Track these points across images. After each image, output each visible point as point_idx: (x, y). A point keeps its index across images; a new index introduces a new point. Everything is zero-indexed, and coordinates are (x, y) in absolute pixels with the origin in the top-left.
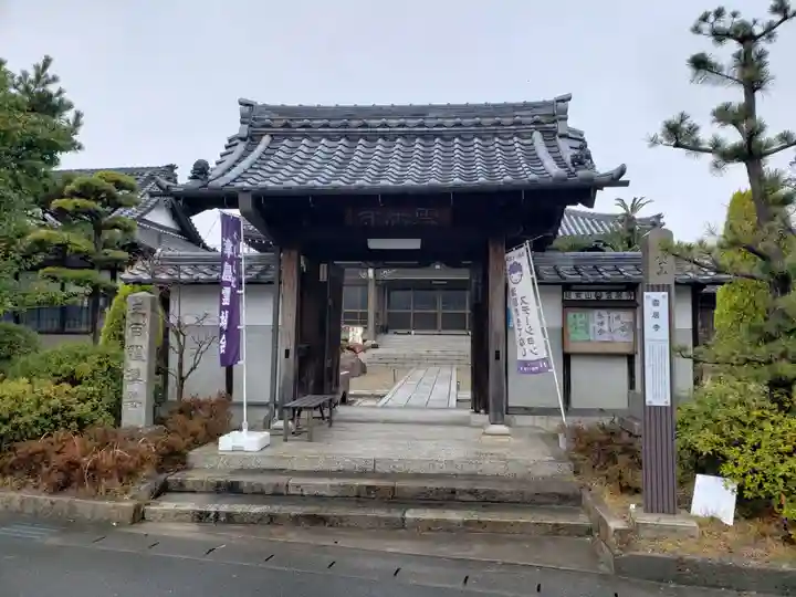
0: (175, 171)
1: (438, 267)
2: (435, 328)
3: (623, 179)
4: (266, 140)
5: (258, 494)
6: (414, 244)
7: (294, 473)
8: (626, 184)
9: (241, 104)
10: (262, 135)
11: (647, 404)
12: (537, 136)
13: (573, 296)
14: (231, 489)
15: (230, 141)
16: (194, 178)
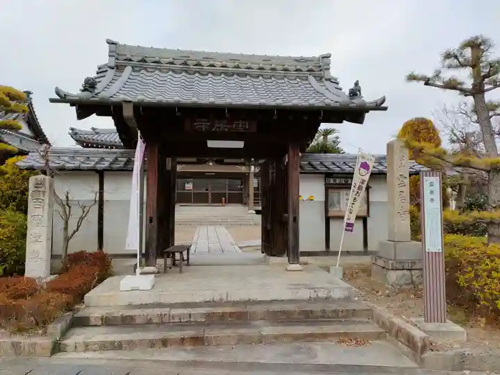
0: (31, 96)
1: (211, 164)
2: (207, 202)
3: (383, 105)
4: (128, 69)
5: (148, 324)
6: (240, 144)
7: (172, 306)
8: (385, 109)
9: (108, 43)
10: (126, 66)
11: (427, 250)
12: (311, 79)
13: (332, 181)
14: (126, 322)
15: (99, 68)
16: (85, 90)
